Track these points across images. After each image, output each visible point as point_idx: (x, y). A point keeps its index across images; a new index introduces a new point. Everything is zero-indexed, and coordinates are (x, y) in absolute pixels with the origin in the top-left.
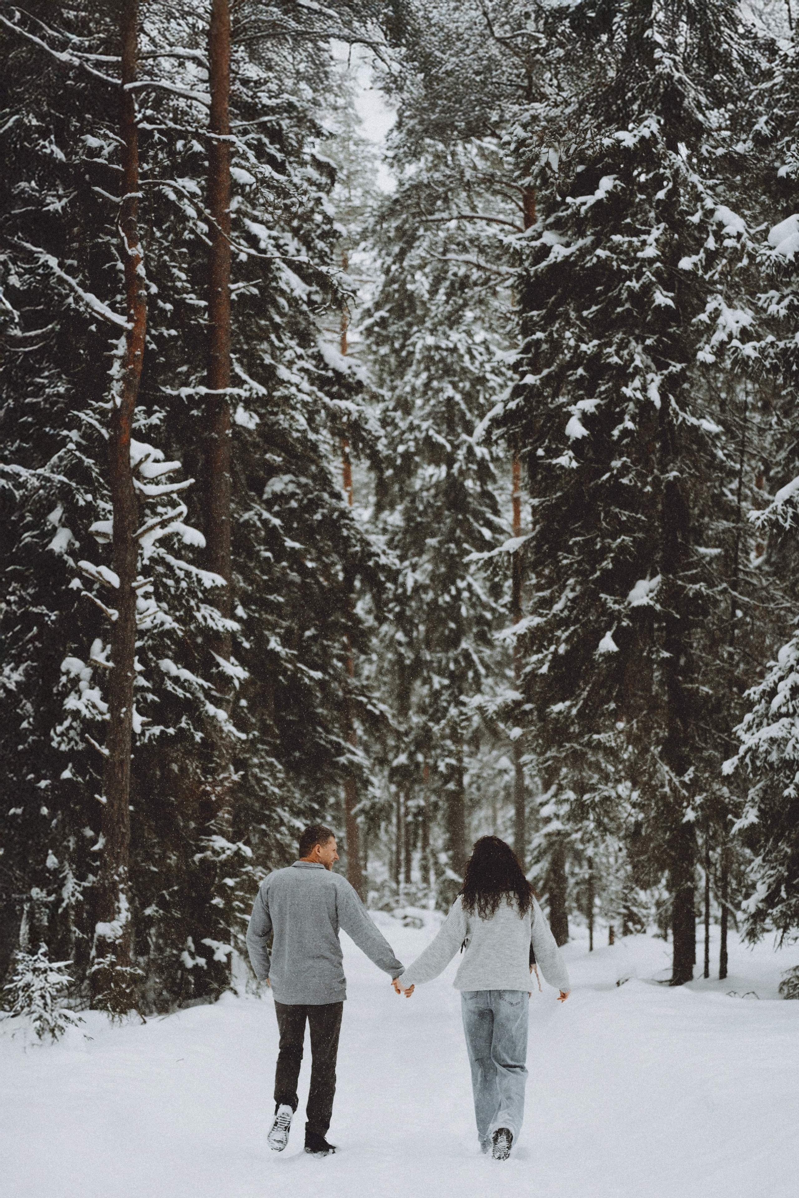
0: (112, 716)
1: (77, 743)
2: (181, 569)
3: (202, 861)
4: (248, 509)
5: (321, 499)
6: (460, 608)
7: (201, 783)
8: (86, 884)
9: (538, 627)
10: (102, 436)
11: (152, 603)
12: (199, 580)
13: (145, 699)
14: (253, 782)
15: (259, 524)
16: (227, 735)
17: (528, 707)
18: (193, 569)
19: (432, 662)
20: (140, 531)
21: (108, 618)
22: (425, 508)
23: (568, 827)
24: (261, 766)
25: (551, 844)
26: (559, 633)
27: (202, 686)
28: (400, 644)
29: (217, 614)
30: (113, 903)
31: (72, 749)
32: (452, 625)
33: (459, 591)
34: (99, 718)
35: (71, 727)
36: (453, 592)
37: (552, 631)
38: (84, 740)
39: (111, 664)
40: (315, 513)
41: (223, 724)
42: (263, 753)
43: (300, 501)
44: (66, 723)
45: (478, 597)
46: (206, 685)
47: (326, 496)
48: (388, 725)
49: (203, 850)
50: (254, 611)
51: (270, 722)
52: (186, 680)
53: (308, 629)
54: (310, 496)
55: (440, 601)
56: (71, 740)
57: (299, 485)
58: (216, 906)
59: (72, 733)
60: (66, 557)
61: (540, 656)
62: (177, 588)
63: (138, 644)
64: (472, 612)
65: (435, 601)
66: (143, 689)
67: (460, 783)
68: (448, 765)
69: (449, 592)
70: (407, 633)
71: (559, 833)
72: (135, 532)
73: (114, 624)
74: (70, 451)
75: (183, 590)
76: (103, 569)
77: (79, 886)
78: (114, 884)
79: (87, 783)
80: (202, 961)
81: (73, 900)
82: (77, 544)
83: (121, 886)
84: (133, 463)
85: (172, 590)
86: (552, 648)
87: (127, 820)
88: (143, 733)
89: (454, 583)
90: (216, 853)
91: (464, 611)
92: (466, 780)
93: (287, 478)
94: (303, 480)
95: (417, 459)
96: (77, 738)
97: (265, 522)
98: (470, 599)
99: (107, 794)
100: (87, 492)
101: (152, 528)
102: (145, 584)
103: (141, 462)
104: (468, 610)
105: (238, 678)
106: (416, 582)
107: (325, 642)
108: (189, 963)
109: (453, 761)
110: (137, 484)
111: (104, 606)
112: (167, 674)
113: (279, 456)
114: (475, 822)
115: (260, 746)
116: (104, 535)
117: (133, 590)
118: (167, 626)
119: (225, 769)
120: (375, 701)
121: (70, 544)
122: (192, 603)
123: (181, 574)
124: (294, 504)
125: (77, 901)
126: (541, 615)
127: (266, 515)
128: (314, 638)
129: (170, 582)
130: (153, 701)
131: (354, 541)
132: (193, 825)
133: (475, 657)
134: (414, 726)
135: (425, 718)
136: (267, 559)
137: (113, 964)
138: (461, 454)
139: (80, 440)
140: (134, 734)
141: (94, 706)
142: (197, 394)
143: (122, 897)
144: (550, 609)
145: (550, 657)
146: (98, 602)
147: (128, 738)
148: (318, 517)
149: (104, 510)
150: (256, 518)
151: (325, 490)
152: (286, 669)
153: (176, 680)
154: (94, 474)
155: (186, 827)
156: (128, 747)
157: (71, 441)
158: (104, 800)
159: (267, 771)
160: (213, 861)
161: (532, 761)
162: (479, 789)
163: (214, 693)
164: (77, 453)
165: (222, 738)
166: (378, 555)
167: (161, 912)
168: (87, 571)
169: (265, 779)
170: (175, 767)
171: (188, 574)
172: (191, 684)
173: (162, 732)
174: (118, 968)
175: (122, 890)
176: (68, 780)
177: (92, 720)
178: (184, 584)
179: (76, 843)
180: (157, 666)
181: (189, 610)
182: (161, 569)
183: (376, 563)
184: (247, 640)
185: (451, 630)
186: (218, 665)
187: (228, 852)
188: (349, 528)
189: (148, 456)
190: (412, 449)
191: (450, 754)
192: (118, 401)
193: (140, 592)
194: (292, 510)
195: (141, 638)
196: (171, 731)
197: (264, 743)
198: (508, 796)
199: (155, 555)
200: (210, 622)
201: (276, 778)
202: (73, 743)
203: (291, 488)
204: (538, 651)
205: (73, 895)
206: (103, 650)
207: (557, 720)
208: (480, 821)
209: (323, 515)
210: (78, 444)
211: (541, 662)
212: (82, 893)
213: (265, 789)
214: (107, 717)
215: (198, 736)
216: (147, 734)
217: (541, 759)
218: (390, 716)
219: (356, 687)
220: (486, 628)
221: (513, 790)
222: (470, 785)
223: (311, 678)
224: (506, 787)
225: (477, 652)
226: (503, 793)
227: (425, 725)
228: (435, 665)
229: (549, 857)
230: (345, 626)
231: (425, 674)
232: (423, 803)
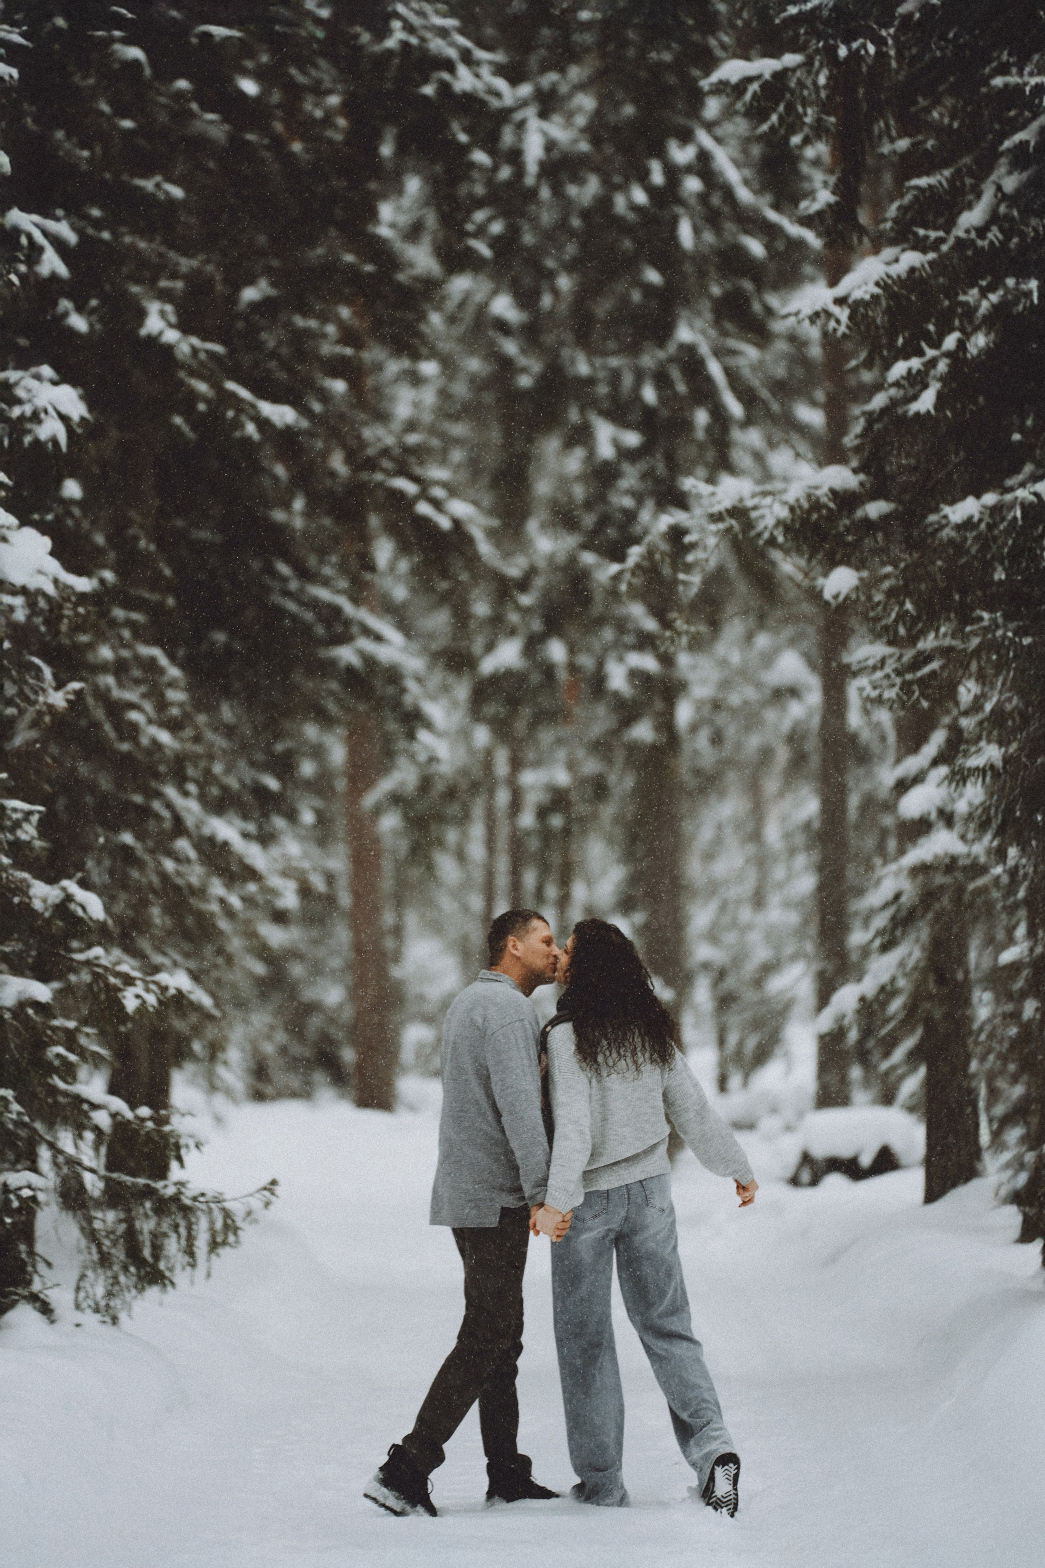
6: (674, 222)
9: (911, 281)
14: (99, 714)
17: (875, 509)
19: (591, 381)
24: (120, 668)
25: (928, 897)
26: (970, 297)
28: (502, 326)
32: (652, 276)
33: (673, 173)
36: (657, 177)
37: (951, 292)
42: (127, 634)
45: (728, 193)
48: (473, 560)
50: (98, 224)
51: (145, 545)
53: (251, 281)
55: (620, 203)
61: (915, 364)
64: (709, 237)
65: (604, 203)
67: (666, 723)
68: (635, 674)
69: (643, 177)
70: (525, 296)
71: (951, 864)
86: (950, 341)
89: (661, 153)
91: (685, 233)
92: (684, 713)
98: (703, 198)
104: (697, 230)
106: (550, 145)
107: (300, 322)
109: (648, 663)
115: (119, 613)
120: (437, 492)
126: (921, 246)
128: (265, 307)
133: (715, 368)
134: (541, 562)
135: (570, 541)
144: (948, 226)
145: (942, 366)
152: (193, 396)
159: (137, 683)
161: (879, 661)
162: (717, 739)
166: (449, 66)
169: (133, 706)
183: (445, 88)
185: (648, 289)
191: (645, 642)
197: (129, 604)
198: (798, 760)
201: (162, 705)
204: (911, 351)
207: (957, 547)
208: (717, 829)
211: (917, 381)
213: (132, 732)
217: (910, 655)
218: (478, 534)
219: (385, 452)
220: (747, 285)
221: (812, 745)
222: (694, 728)
223: (263, 424)
224: (794, 738)
225: (719, 353)
226: (783, 755)
227: (573, 560)
228: (603, 390)
229: (923, 931)
230: (354, 275)
231: (574, 415)
232: (562, 777)
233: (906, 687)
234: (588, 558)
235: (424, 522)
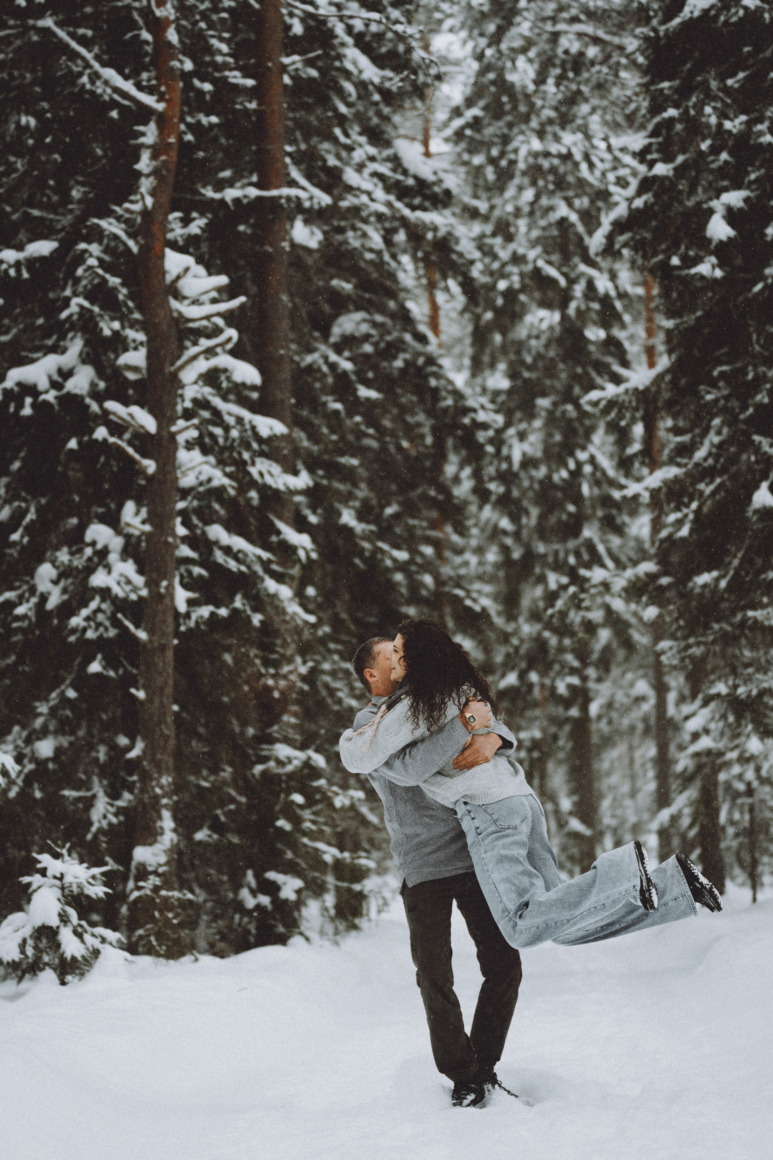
0: (150, 592)
1: (106, 629)
2: (230, 414)
3: (264, 773)
4: (311, 350)
5: (402, 341)
6: (580, 485)
7: (261, 675)
8: (120, 803)
9: (676, 480)
10: (128, 249)
11: (196, 454)
12: (253, 428)
13: (190, 573)
14: (324, 693)
15: (325, 369)
16: (292, 618)
17: (665, 581)
18: (246, 415)
19: (545, 556)
20: (179, 363)
21: (142, 471)
22: (535, 360)
23: (721, 745)
24: (333, 673)
25: (699, 768)
26: (702, 486)
27: (259, 558)
28: (505, 533)
29: (276, 469)
30: (155, 822)
31: (100, 638)
32: (571, 508)
33: (579, 465)
34: (133, 597)
35: (99, 610)
36: (572, 465)
37: (693, 484)
38: (116, 623)
39: (147, 528)
40: (395, 358)
41: (286, 604)
42: (336, 657)
43: (376, 345)
44: (94, 605)
45: (604, 473)
46: (265, 555)
47: (408, 337)
48: (491, 624)
49: (264, 760)
51: (344, 616)
52: (239, 551)
53: (389, 504)
54: (388, 338)
55: (556, 478)
56: (99, 625)
57: (375, 324)
58: (281, 830)
59: (100, 617)
60: (88, 401)
61: (679, 515)
62: (226, 438)
63: (181, 505)
64: (596, 491)
65: (549, 477)
66: (187, 561)
67: (584, 709)
68: (569, 686)
69: (566, 466)
70: (515, 519)
71: (709, 752)
72: (172, 364)
73: (150, 479)
74: (90, 268)
75: (234, 440)
76: (135, 410)
77: (112, 805)
78: (156, 798)
79: (121, 678)
80: (265, 900)
81: (104, 823)
82: (102, 385)
83: (165, 801)
84: (169, 278)
85: (221, 441)
86: (694, 505)
87: (170, 719)
88: (188, 615)
89: (572, 454)
90: (280, 763)
91: (585, 489)
92: (594, 709)
93: (359, 315)
94: (379, 318)
95: (523, 297)
96: (107, 623)
97: (333, 366)
98: (593, 474)
99: (145, 688)
100: (113, 319)
101: (194, 358)
102: (187, 428)
103: (178, 277)
104: (591, 487)
105: (304, 548)
106: (524, 454)
107: (412, 522)
108: (250, 902)
109: (575, 680)
110: (174, 304)
111: (137, 456)
112: (217, 543)
113: (348, 281)
114: (605, 765)
115: (332, 646)
116: (135, 369)
117: (173, 436)
118: (215, 483)
119: (290, 660)
120: (474, 595)
121: (93, 385)
122: (246, 456)
123: (231, 421)
124: (368, 348)
125: (110, 824)
126: (679, 465)
127: (333, 357)
128: (396, 516)
129: (218, 431)
130: (200, 576)
131: (444, 394)
132: (251, 731)
133: (601, 548)
134: (525, 637)
135: (538, 627)
136: (336, 412)
137: (156, 889)
138: (579, 289)
139: (102, 256)
140: (177, 614)
141: (129, 582)
142: (245, 196)
143: (166, 814)
144: (691, 458)
145: (691, 516)
146: (130, 450)
147: (170, 620)
148: (399, 363)
149: (134, 341)
150: (321, 361)
151: (405, 330)
152: (363, 549)
153: (228, 550)
154: (121, 297)
155: (243, 733)
156: (170, 629)
157: (91, 255)
158: (141, 694)
159: (340, 679)
160: (279, 775)
161: (671, 648)
162: (610, 722)
163: (275, 567)
164: (100, 271)
165: (286, 622)
166: (475, 411)
167: (215, 836)
168: (115, 414)
169: (338, 690)
170: (228, 658)
171: (240, 420)
172: (246, 555)
173: (212, 614)
174: (163, 893)
175: (166, 806)
176: (97, 675)
177: (126, 600)
178: (235, 433)
179: (107, 754)
180: (204, 533)
181: (242, 464)
182: (206, 414)
183: (473, 421)
184: (314, 512)
185: (570, 514)
186: (278, 532)
187: (296, 763)
188: (438, 376)
189: (187, 270)
190: (517, 286)
191: (573, 671)
192: (149, 201)
193: (181, 439)
194: (367, 356)
195: (183, 498)
196: (223, 612)
197: (337, 641)
198: (647, 731)
199: (199, 396)
200: (268, 480)
201: (352, 688)
202: (101, 629)
203: (365, 328)
204: (678, 509)
205: (105, 817)
206: (137, 513)
207: (701, 595)
208: (612, 763)
209: (406, 361)
210: (99, 259)
211: (679, 523)
212: (116, 815)
213: (340, 702)
214: (144, 593)
215: (257, 619)
216: (194, 616)
217: (683, 644)
218: (492, 612)
219: (451, 578)
220: (614, 512)
221: (653, 721)
222: (599, 717)
223: (394, 560)
224: (645, 719)
225: (603, 541)
226: (640, 726)
227: (539, 634)
228: (551, 559)
229: (698, 784)
230: (434, 500)
231: (537, 570)
232: (538, 734)
233: (682, 659)
234: (547, 634)
235: (469, 609)
